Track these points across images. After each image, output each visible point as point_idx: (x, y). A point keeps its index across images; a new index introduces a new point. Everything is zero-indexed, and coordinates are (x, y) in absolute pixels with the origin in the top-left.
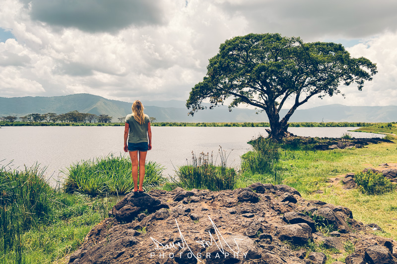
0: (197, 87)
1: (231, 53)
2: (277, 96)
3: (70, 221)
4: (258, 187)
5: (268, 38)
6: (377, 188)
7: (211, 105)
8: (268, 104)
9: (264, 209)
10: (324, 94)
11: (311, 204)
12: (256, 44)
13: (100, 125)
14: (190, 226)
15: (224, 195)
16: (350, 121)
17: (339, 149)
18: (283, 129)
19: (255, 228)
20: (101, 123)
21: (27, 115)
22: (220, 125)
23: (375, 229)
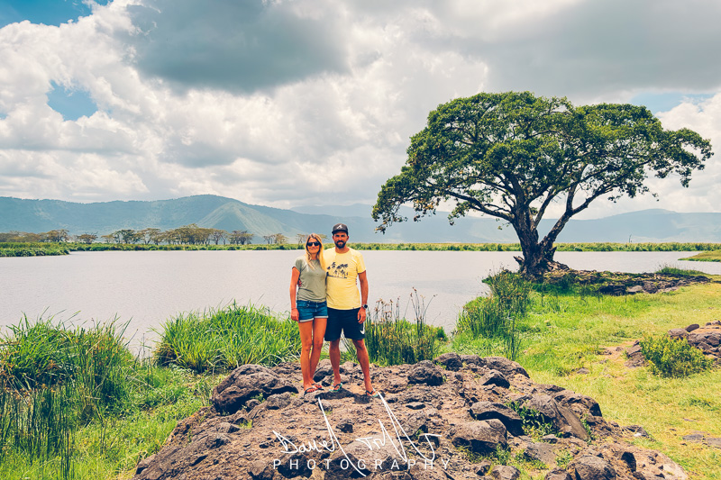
0: (390, 184)
1: (448, 125)
2: (532, 198)
3: (154, 414)
4: (450, 361)
5: (511, 100)
6: (679, 365)
7: (415, 214)
8: (517, 212)
9: (447, 396)
10: (619, 194)
11: (539, 391)
12: (490, 109)
13: (232, 249)
14: (315, 420)
15: (391, 372)
16: (682, 241)
17: (646, 294)
18: (546, 256)
19: (414, 425)
20: (235, 245)
21: (114, 231)
22: (440, 247)
23: (639, 434)
